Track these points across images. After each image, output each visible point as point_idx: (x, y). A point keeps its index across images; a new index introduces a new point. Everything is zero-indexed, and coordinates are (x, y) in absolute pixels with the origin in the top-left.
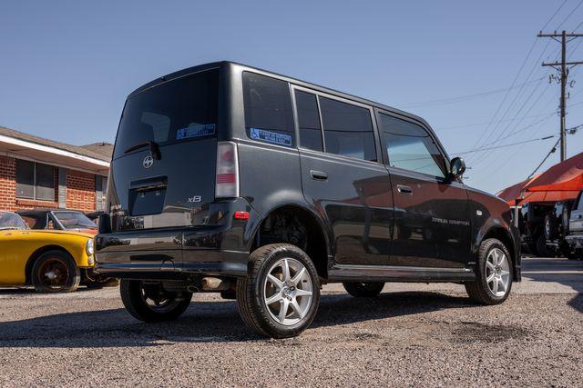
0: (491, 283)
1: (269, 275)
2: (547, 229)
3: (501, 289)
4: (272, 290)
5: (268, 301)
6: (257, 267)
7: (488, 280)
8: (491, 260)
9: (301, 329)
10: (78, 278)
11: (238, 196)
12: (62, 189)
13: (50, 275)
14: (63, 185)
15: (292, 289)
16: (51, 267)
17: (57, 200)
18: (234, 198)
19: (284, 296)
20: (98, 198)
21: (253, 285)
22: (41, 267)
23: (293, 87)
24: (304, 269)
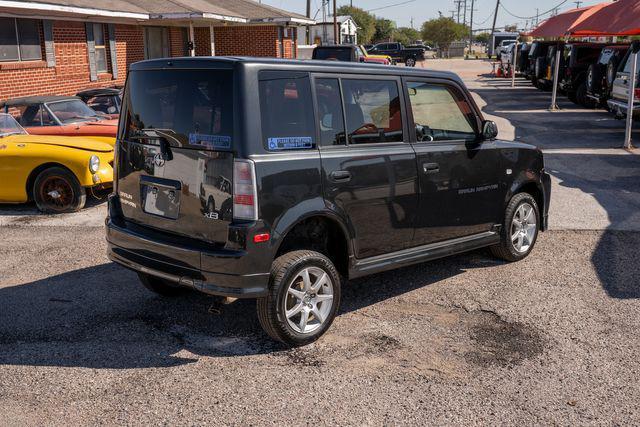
0: (516, 241)
1: (290, 290)
2: (590, 80)
3: (525, 242)
4: (293, 302)
5: (289, 314)
6: (278, 284)
7: (513, 238)
8: (518, 216)
9: (322, 332)
10: (83, 198)
11: (257, 218)
12: (49, 45)
13: (54, 194)
14: (50, 39)
15: (312, 296)
16: (53, 185)
17: (44, 58)
18: (252, 222)
19: (305, 304)
20: (91, 49)
21: (274, 302)
22: (42, 188)
23: (313, 75)
24: (325, 274)
